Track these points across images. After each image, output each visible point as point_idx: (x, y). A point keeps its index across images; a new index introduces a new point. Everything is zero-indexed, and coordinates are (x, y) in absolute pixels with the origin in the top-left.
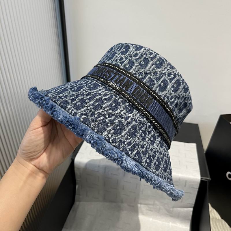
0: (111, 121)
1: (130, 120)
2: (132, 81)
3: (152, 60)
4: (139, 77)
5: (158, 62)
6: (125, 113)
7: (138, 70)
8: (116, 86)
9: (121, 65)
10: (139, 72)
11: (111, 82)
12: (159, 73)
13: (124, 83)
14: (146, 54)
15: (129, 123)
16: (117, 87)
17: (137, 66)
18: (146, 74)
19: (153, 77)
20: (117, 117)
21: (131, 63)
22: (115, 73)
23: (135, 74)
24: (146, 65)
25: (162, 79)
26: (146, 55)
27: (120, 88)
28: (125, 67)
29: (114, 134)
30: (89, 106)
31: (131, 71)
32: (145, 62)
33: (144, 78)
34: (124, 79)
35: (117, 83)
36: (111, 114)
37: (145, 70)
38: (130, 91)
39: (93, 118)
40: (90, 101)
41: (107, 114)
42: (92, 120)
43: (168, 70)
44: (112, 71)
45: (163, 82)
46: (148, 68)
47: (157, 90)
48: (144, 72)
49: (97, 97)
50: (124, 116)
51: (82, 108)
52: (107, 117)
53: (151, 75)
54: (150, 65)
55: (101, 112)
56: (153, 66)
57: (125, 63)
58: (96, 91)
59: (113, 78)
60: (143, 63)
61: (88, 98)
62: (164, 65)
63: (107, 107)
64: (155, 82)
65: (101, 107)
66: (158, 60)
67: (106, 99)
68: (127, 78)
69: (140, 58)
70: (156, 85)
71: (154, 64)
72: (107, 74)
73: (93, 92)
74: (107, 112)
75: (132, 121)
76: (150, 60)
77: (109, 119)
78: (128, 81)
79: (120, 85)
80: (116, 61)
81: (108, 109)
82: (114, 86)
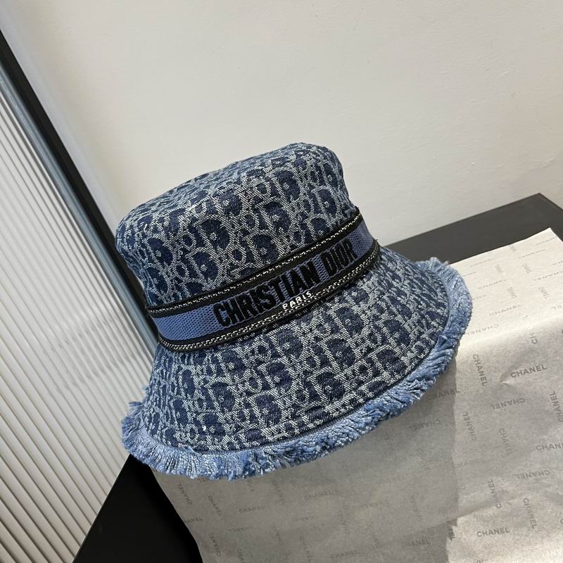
0: (384, 341)
1: (384, 305)
2: (307, 262)
3: (279, 196)
4: (302, 244)
5: (286, 186)
6: (369, 308)
7: (288, 237)
8: (305, 298)
9: (253, 261)
10: (292, 238)
11: (288, 303)
12: (307, 198)
13: (303, 279)
14: (258, 200)
15: (388, 307)
16: (306, 296)
17: (278, 233)
18: (304, 226)
19: (312, 216)
20: (376, 327)
21: (263, 241)
22: (271, 287)
23: (293, 247)
24: (285, 215)
25: (319, 199)
26: (261, 200)
27: (313, 292)
28: (264, 257)
29: (407, 345)
30: (342, 370)
31: (282, 253)
32: (276, 213)
33: (308, 234)
34: (294, 274)
35: (297, 292)
36: (371, 335)
37: (294, 223)
38: (323, 275)
39: (370, 372)
40: (331, 366)
41: (368, 342)
42: (375, 376)
43: (306, 176)
44: (260, 289)
45: (324, 200)
46: (292, 215)
47: (333, 221)
48: (298, 227)
49: (325, 347)
50: (375, 311)
51: (341, 384)
52: (373, 345)
53: (307, 217)
54: (286, 207)
55: (362, 353)
56: (290, 202)
57: (255, 252)
58: (305, 343)
59: (280, 294)
60: (276, 217)
61: (321, 367)
62: (296, 177)
63: (351, 337)
64: (322, 216)
65: (349, 348)
66: (281, 183)
67: (332, 332)
68: (297, 269)
69: (260, 218)
70: (324, 216)
71: (289, 198)
72: (262, 301)
73: (309, 350)
74: (363, 341)
75: (384, 300)
76: (277, 199)
77: (379, 343)
78: (303, 269)
79: (305, 288)
80: (233, 266)
81: (356, 336)
82: (303, 302)
